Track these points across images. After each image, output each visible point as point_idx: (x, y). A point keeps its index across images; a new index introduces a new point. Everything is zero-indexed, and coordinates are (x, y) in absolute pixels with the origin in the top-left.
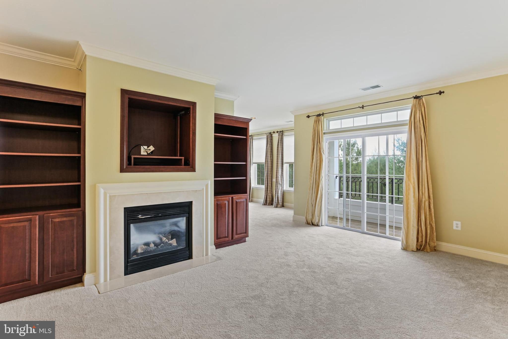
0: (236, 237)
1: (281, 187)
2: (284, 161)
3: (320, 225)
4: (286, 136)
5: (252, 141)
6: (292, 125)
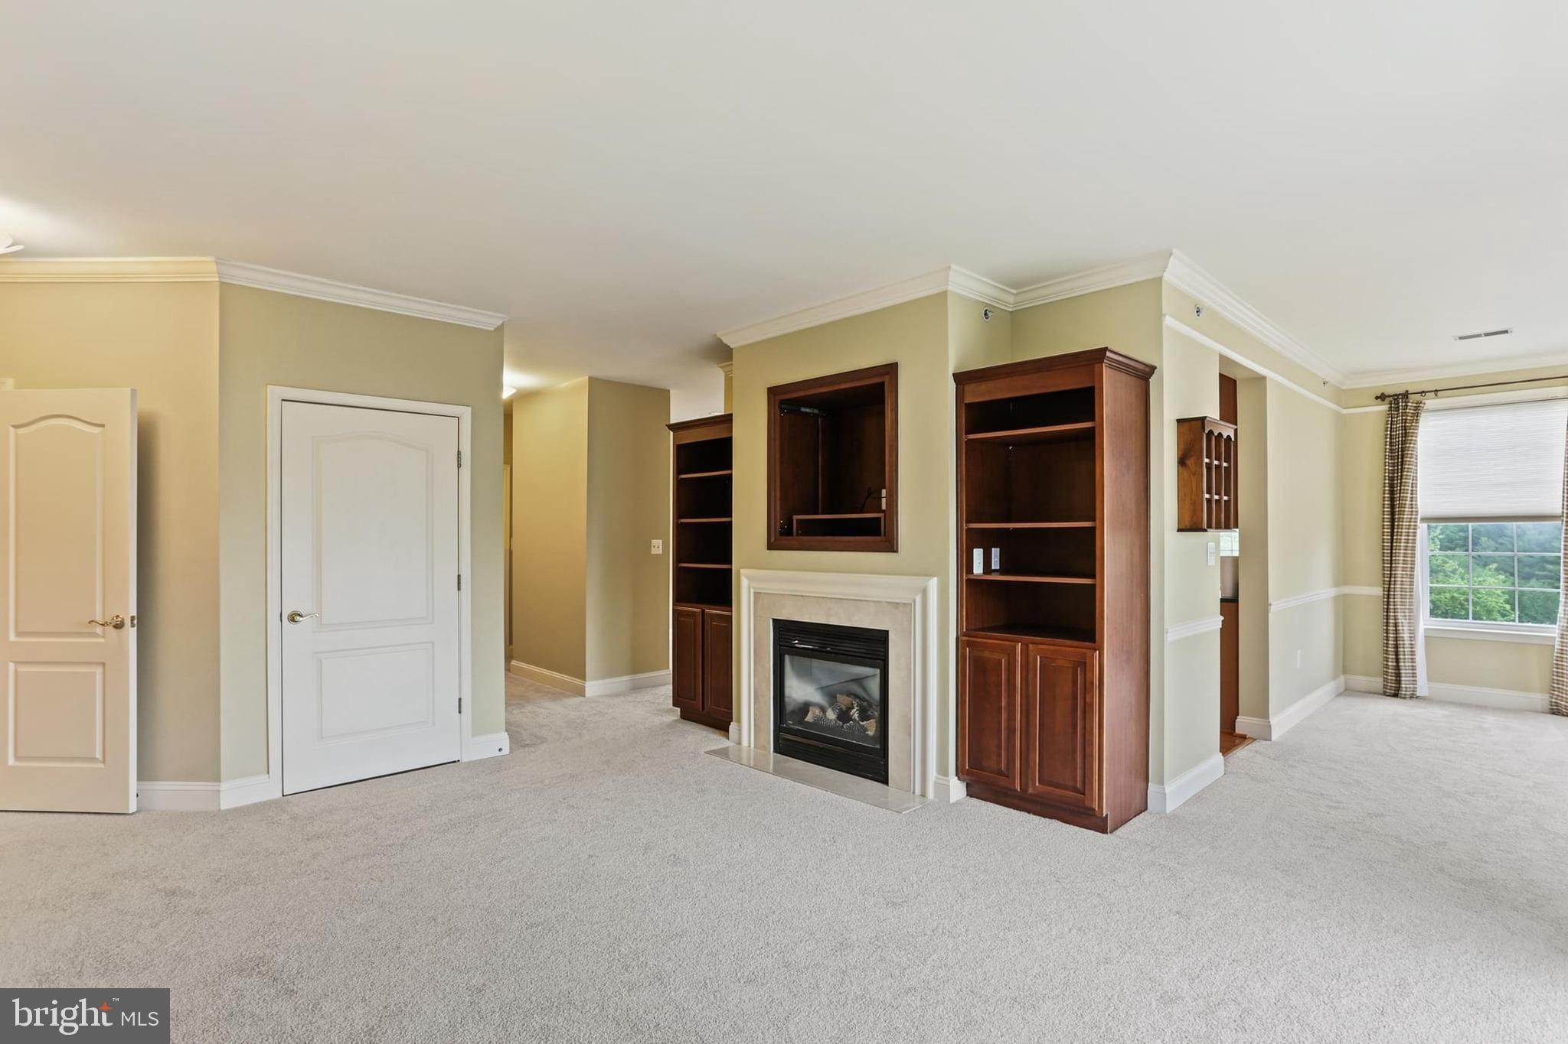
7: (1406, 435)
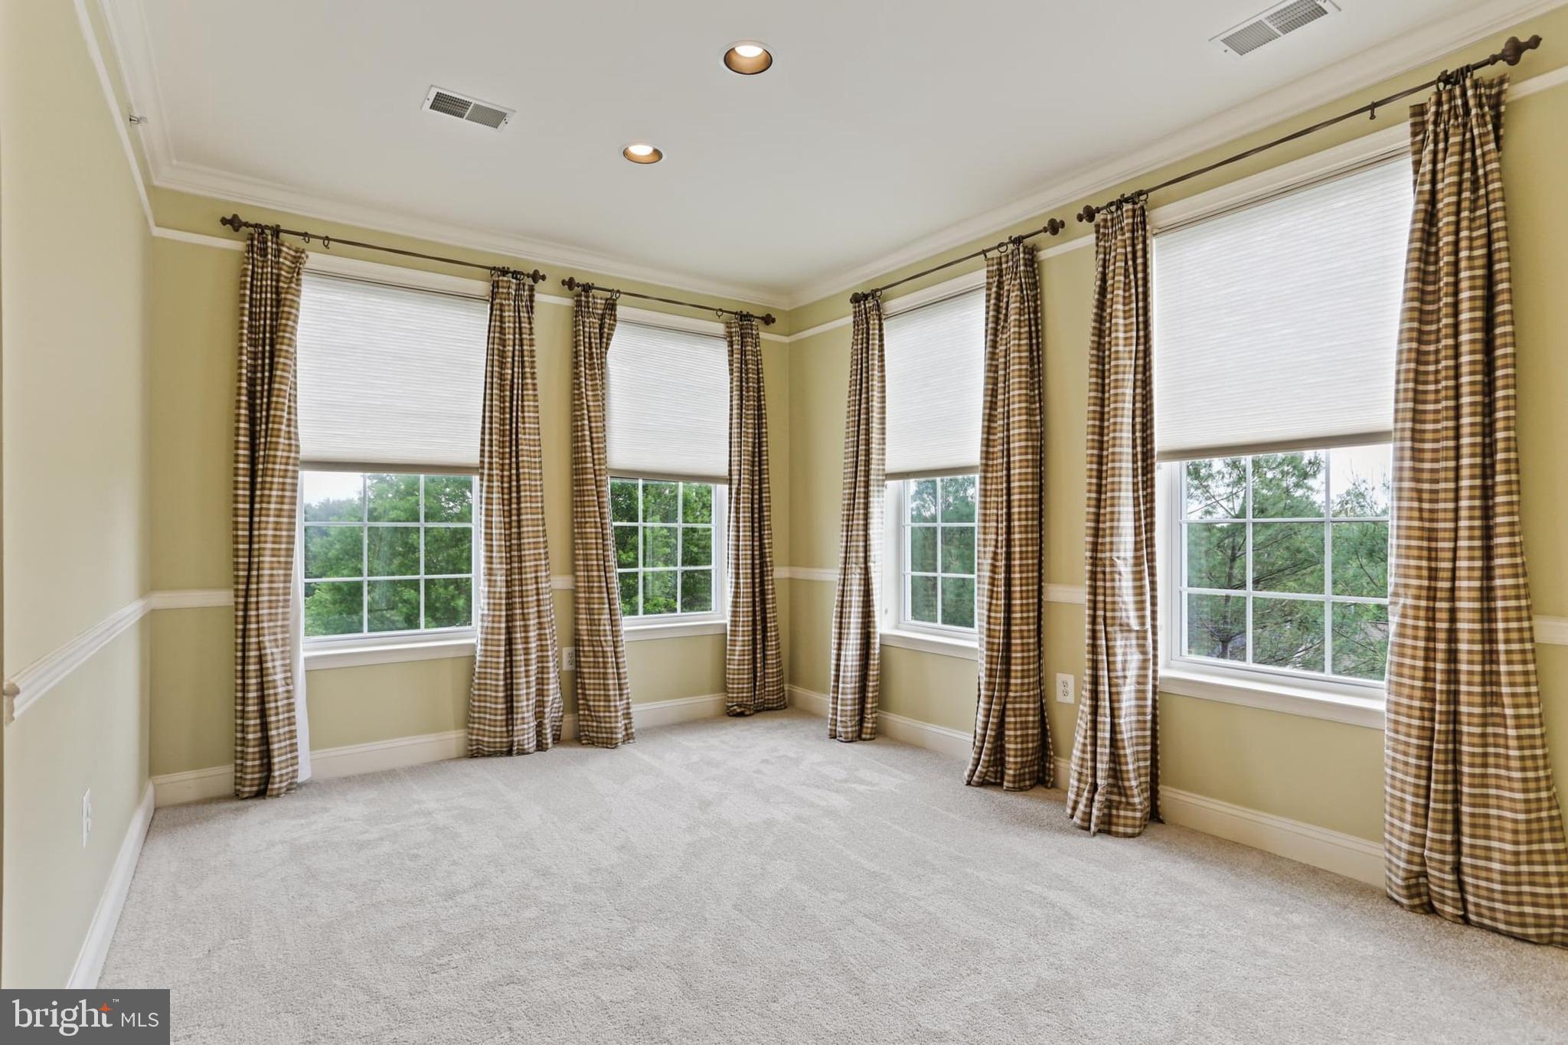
1: (1135, 658)
5: (881, 325)
7: (278, 303)
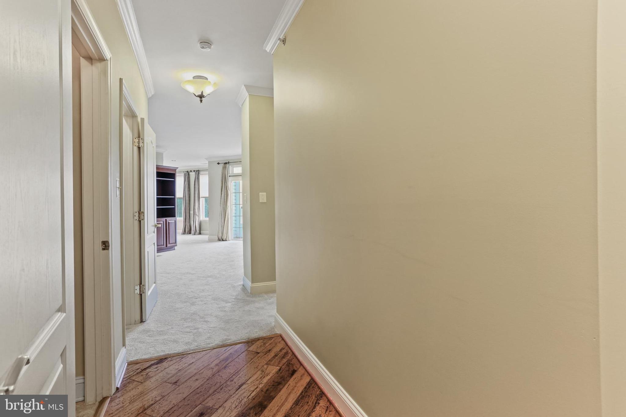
0: (168, 245)
1: (198, 218)
2: (201, 196)
3: (228, 240)
4: (202, 174)
6: (207, 166)
